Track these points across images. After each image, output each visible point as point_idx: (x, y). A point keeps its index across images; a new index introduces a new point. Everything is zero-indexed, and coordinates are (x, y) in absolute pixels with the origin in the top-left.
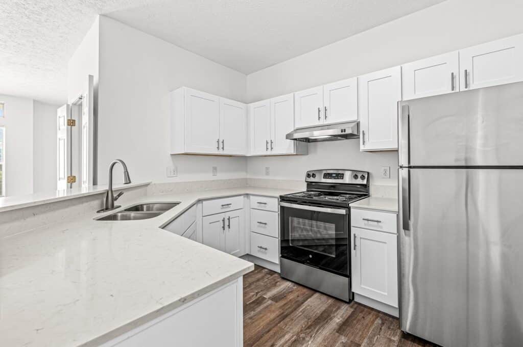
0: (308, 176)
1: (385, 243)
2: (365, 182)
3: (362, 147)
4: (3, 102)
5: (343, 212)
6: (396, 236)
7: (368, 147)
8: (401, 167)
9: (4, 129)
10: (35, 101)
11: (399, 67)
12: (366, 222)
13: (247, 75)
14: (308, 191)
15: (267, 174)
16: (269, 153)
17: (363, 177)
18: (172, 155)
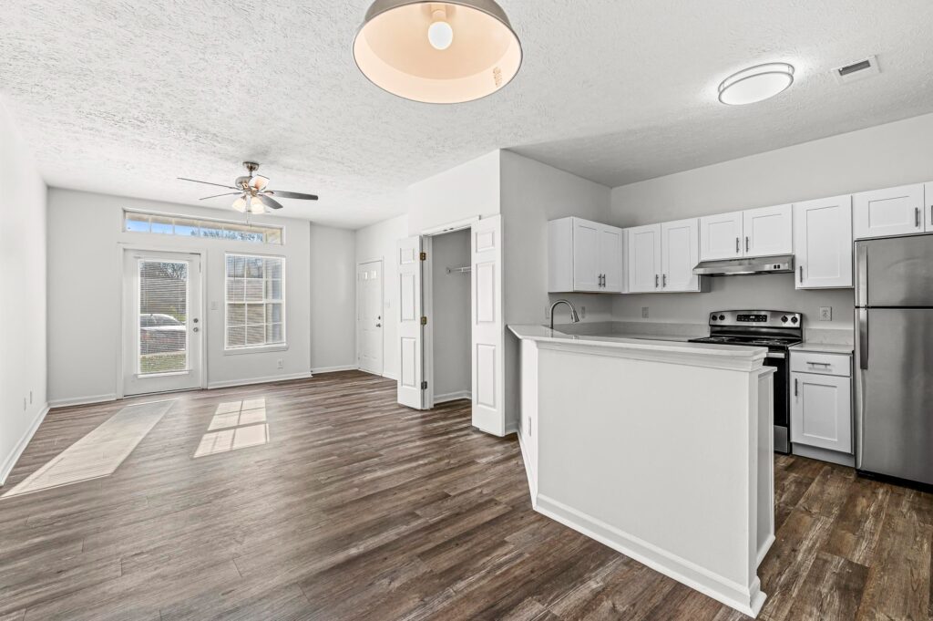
0: (714, 318)
1: (835, 387)
2: (797, 325)
3: (798, 285)
4: (281, 226)
5: (781, 355)
6: (849, 379)
7: (807, 284)
8: (858, 307)
9: (284, 259)
10: (312, 224)
11: (849, 197)
12: (811, 365)
13: (612, 188)
14: (711, 337)
15: (645, 316)
16: (659, 289)
17: (794, 320)
18: (550, 294)
